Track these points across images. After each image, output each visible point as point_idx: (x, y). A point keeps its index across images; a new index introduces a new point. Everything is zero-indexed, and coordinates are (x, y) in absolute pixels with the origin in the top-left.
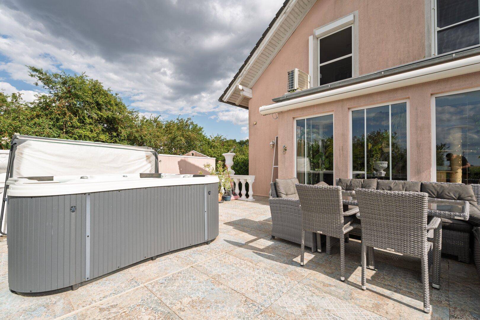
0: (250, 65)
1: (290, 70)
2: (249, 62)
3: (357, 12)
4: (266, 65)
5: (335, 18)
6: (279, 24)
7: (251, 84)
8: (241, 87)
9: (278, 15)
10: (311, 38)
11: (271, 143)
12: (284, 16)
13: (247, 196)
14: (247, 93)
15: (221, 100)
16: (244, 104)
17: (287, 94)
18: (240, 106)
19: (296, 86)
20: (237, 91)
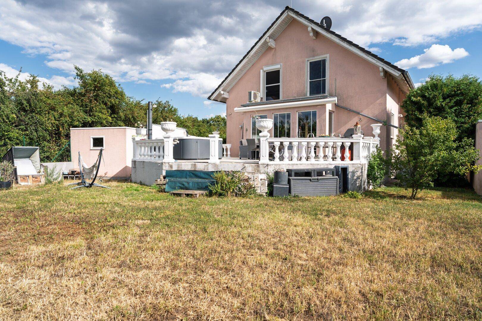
0: (228, 81)
1: (249, 91)
2: (228, 79)
3: (282, 64)
4: (237, 80)
5: (273, 64)
6: (244, 62)
7: (228, 90)
8: (222, 92)
9: (244, 58)
10: (261, 71)
11: (240, 126)
12: (247, 59)
13: (227, 155)
14: (226, 95)
15: (209, 98)
16: (224, 101)
17: (248, 102)
18: (221, 102)
19: (252, 99)
20: (220, 94)
